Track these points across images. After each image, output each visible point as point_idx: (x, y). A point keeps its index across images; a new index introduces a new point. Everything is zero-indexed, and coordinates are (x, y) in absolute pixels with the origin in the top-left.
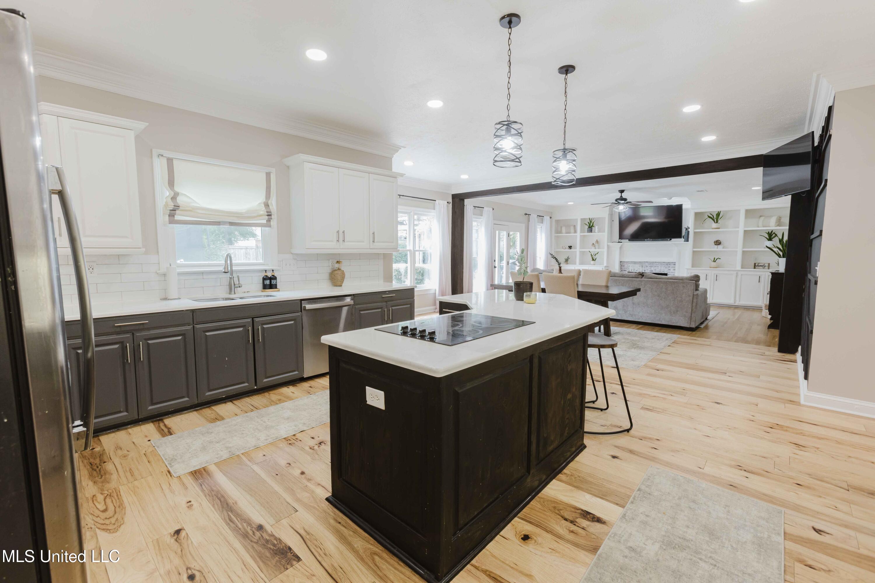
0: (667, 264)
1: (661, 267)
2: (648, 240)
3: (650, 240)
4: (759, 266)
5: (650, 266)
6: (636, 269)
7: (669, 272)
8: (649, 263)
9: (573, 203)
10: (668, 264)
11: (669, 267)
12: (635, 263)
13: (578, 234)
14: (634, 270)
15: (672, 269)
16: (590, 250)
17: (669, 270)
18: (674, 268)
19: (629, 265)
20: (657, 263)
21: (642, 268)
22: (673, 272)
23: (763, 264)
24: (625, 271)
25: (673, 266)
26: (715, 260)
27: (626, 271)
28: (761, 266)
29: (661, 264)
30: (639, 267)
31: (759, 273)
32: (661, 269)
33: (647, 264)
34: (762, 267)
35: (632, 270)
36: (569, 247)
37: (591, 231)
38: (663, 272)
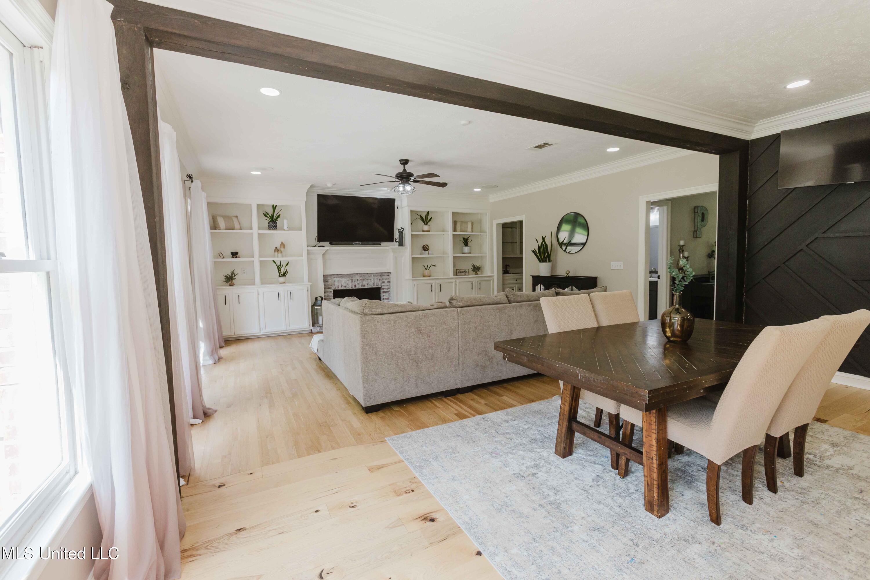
0: (380, 276)
1: (374, 279)
2: (356, 244)
3: (359, 244)
4: (460, 272)
5: (361, 280)
6: (344, 285)
7: (383, 285)
8: (361, 275)
9: (259, 173)
10: (382, 274)
11: (383, 279)
12: (341, 276)
13: (255, 231)
14: (341, 286)
15: (386, 281)
16: (274, 259)
17: (383, 282)
18: (388, 280)
19: (335, 279)
20: (370, 275)
21: (352, 282)
22: (388, 285)
23: (464, 270)
24: (329, 288)
25: (388, 277)
26: (428, 268)
27: (331, 288)
28: (462, 272)
29: (374, 276)
30: (347, 282)
31: (471, 280)
32: (374, 282)
33: (357, 277)
34: (463, 274)
35: (338, 286)
36: (232, 253)
37: (275, 228)
38: (377, 286)
